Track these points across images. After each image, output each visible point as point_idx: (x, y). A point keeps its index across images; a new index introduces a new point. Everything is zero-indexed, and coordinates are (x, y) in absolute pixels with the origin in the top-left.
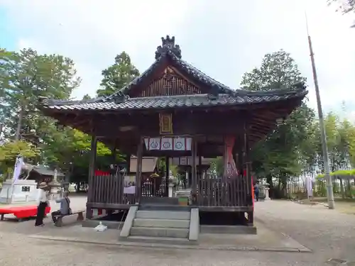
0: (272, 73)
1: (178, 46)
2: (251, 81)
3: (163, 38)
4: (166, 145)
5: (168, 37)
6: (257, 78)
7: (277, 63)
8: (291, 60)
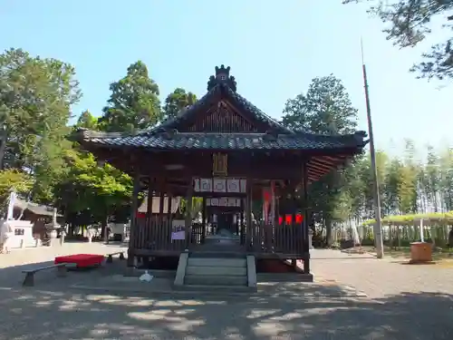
0: (319, 101)
1: (232, 78)
2: (295, 109)
3: (217, 68)
4: (220, 187)
5: (223, 66)
6: (302, 107)
7: (325, 90)
8: (342, 88)
